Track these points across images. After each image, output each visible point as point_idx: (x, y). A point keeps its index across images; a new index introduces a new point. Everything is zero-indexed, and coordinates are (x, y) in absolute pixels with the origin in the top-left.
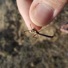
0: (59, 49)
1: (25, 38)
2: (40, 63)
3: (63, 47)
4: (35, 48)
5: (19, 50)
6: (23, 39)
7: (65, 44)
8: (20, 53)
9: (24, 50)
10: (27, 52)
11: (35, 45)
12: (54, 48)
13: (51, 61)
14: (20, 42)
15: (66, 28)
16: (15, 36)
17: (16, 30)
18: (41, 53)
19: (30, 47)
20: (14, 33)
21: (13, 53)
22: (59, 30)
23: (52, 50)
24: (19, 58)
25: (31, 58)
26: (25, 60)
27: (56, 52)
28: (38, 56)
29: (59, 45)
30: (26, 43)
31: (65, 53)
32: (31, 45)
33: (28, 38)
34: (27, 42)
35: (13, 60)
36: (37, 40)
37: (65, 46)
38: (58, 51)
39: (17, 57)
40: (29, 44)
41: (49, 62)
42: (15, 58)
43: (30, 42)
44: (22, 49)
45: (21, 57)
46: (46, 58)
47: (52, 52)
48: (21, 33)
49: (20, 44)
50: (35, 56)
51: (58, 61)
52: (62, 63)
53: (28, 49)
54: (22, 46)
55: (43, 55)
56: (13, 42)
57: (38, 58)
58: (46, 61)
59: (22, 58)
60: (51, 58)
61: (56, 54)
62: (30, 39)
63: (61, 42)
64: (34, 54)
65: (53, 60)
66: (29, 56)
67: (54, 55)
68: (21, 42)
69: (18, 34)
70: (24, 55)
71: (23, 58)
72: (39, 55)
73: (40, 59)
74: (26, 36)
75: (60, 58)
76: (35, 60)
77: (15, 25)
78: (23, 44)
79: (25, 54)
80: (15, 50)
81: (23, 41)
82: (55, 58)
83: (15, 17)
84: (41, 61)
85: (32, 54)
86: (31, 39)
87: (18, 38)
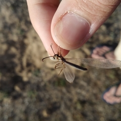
0: (90, 88)
1: (33, 69)
2: (58, 112)
3: (95, 85)
4: (50, 87)
5: (23, 89)
6: (30, 71)
7: (99, 79)
8: (25, 94)
9: (32, 90)
10: (36, 93)
11: (50, 81)
12: (82, 87)
13: (75, 108)
14: (25, 76)
15: (101, 53)
16: (16, 65)
17: (18, 56)
18: (60, 95)
19: (42, 84)
20: (16, 60)
21: (14, 94)
23: (79, 90)
24: (23, 103)
25: (43, 103)
26: (32, 106)
27: (84, 93)
28: (54, 100)
29: (89, 81)
30: (34, 77)
31: (100, 96)
32: (42, 81)
33: (39, 70)
34: (37, 76)
35: (14, 106)
36: (53, 73)
37: (99, 83)
38: (88, 91)
39: (20, 100)
40: (40, 79)
41: (72, 109)
42: (16, 102)
43: (42, 77)
44: (28, 87)
45: (26, 100)
46: (68, 103)
47: (78, 94)
48: (28, 60)
49: (25, 79)
50: (49, 99)
51: (87, 108)
52: (94, 112)
53: (38, 87)
54: (28, 82)
55: (62, 98)
56: (13, 75)
57: (55, 103)
58: (68, 108)
59: (28, 102)
60: (76, 103)
61: (84, 96)
62: (41, 71)
63: (93, 76)
64: (47, 96)
65: (79, 107)
66: (40, 100)
67: (82, 98)
68: (27, 77)
69: (21, 64)
70: (31, 97)
71: (30, 103)
72: (57, 98)
73: (58, 105)
74: (35, 66)
75: (92, 104)
76: (50, 107)
77: (17, 48)
78: (30, 79)
79: (34, 96)
80: (17, 88)
81: (30, 75)
82: (83, 102)
83: (17, 34)
84: (59, 108)
85: (45, 96)
86: (44, 71)
87: (22, 69)
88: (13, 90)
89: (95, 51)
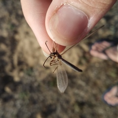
0: (88, 88)
1: (25, 68)
3: (95, 84)
4: (44, 87)
5: (14, 90)
6: (21, 70)
7: (99, 78)
8: (16, 96)
9: (25, 91)
10: (29, 95)
11: (44, 81)
12: (80, 87)
13: (73, 111)
14: (17, 76)
15: (101, 49)
16: (6, 64)
17: (8, 53)
18: (55, 96)
19: (36, 85)
20: (6, 59)
21: (5, 95)
22: (89, 53)
23: (76, 91)
24: (15, 106)
25: (37, 106)
26: (25, 109)
27: (82, 93)
28: (49, 102)
29: (87, 81)
30: (27, 77)
31: (100, 96)
32: (36, 81)
33: (32, 69)
34: (30, 75)
36: (48, 72)
37: (99, 82)
38: (87, 92)
39: (12, 103)
40: (33, 79)
41: (69, 112)
42: (7, 104)
43: (35, 76)
44: (20, 88)
45: (18, 103)
46: (65, 105)
47: (75, 95)
49: (17, 79)
50: (43, 101)
51: (86, 110)
52: (94, 114)
53: (31, 88)
54: (20, 83)
55: (58, 100)
56: (3, 75)
57: (51, 105)
58: (65, 110)
59: (21, 104)
60: (73, 105)
61: (82, 98)
62: (34, 69)
63: (92, 75)
64: (41, 98)
65: (77, 109)
66: (33, 102)
67: (80, 100)
68: (19, 76)
69: (12, 62)
70: (24, 99)
71: (22, 105)
72: (52, 100)
73: (53, 107)
74: (27, 65)
75: (91, 106)
76: (45, 109)
77: (7, 45)
78: (22, 78)
79: (27, 98)
80: (8, 90)
81: (22, 74)
82: (81, 104)
83: (7, 29)
84: (54, 110)
85: (39, 98)
86: (37, 70)
87: (13, 68)
88: (3, 91)
89: (94, 47)
